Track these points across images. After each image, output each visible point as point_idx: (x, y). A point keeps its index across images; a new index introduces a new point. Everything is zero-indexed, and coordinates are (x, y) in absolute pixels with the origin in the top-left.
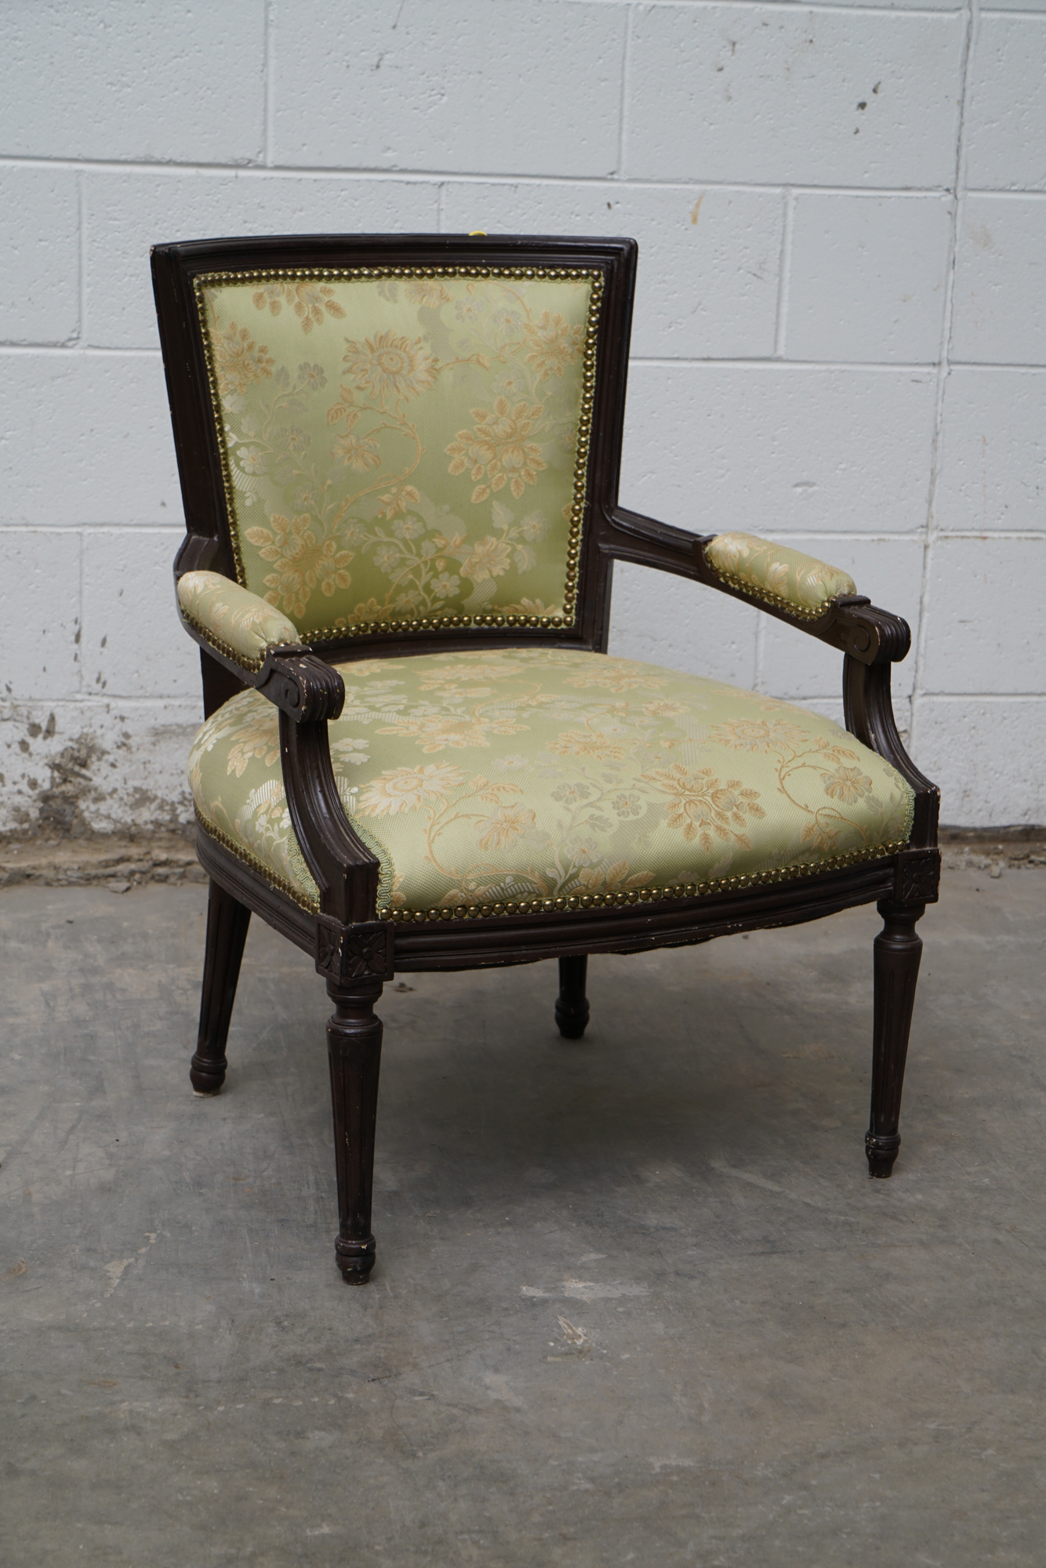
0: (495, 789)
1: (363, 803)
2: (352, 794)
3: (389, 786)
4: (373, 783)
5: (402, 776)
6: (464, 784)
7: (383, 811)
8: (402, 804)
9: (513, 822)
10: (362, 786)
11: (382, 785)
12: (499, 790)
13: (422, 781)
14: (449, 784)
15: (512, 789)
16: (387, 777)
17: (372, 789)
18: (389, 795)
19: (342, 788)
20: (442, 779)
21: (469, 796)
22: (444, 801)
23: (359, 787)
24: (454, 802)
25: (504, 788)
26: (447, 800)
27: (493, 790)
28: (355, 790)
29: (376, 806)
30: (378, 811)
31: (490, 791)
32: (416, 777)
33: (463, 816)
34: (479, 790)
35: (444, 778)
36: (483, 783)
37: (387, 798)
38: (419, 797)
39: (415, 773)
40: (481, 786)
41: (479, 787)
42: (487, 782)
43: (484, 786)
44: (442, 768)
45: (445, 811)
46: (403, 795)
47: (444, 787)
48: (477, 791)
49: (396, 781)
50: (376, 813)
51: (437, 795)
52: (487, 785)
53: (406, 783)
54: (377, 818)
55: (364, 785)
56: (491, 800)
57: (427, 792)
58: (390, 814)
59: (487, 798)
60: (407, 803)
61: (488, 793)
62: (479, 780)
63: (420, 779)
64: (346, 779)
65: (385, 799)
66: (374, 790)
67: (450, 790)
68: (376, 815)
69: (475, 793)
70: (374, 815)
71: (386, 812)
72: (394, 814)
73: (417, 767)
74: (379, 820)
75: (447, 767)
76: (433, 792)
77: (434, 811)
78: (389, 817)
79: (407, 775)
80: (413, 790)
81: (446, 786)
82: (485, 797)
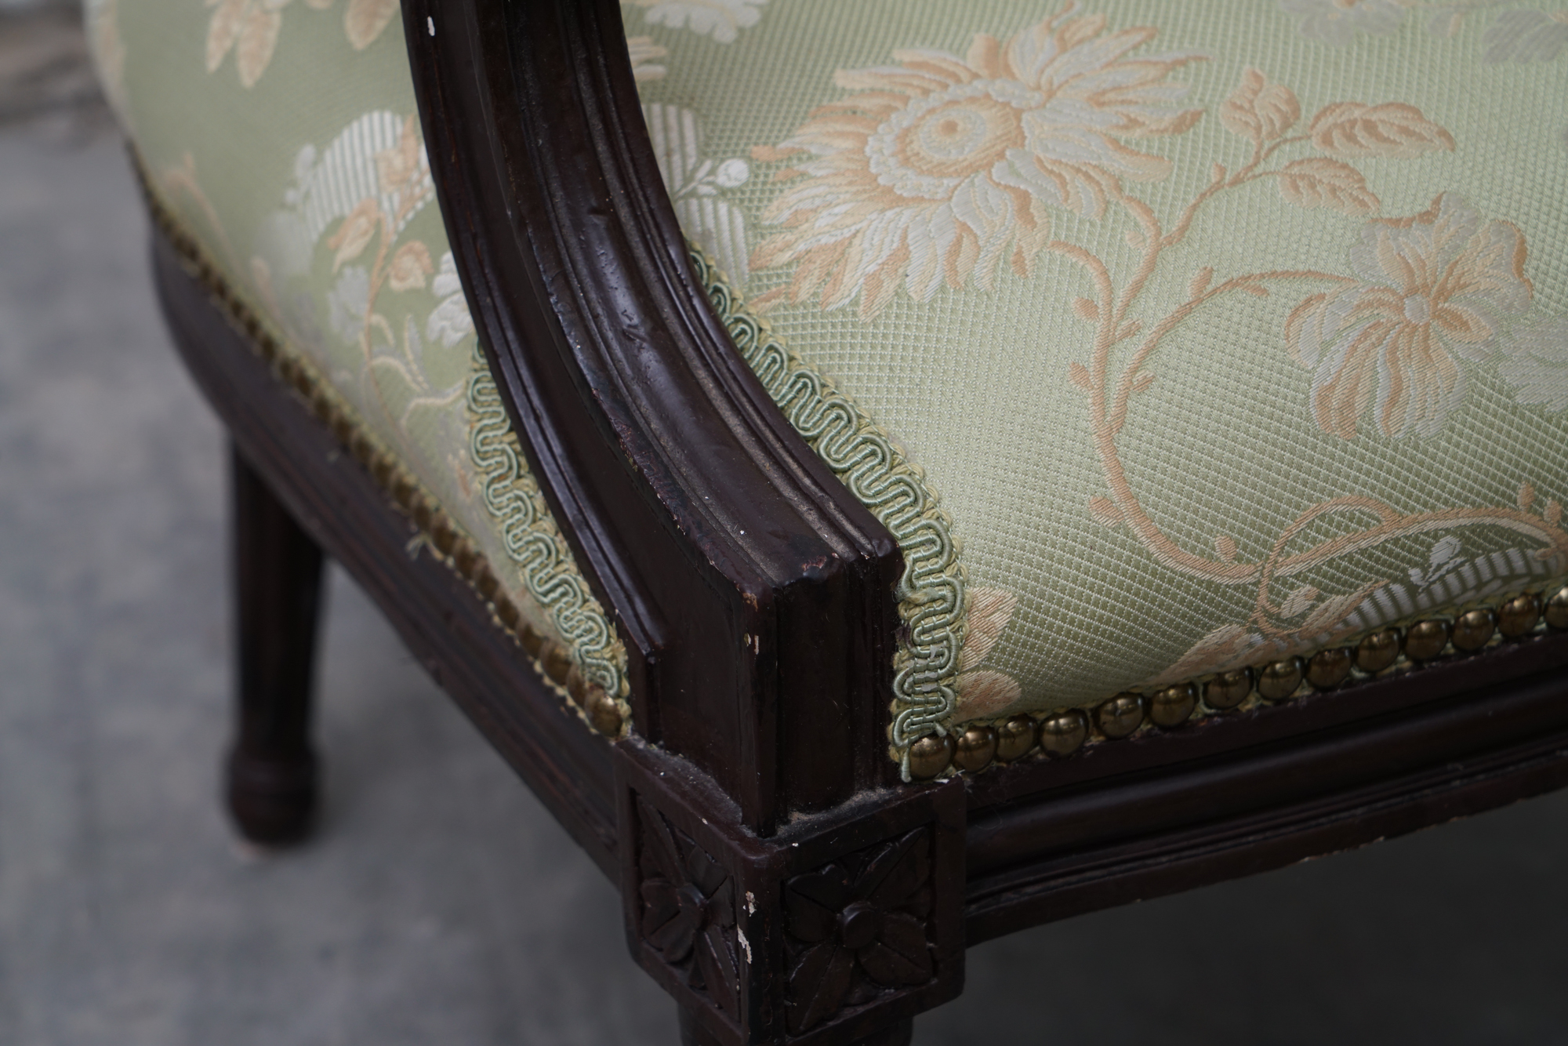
0: (1336, 135)
1: (779, 240)
2: (723, 192)
3: (880, 145)
4: (809, 135)
5: (926, 92)
6: (1196, 116)
7: (874, 282)
8: (959, 242)
9: (1444, 294)
10: (761, 152)
11: (848, 144)
12: (1351, 138)
13: (1018, 114)
14: (1133, 123)
15: (1405, 131)
16: (865, 103)
17: (810, 168)
18: (890, 198)
19: (676, 158)
20: (1098, 100)
21: (1237, 181)
22: (1135, 212)
23: (749, 159)
24: (1180, 215)
25: (1370, 127)
26: (1148, 211)
27: (1327, 140)
28: (734, 172)
29: (840, 253)
30: (852, 282)
31: (1315, 148)
32: (988, 96)
33: (1231, 284)
34: (1267, 145)
35: (1104, 93)
36: (1279, 110)
37: (883, 211)
38: (1024, 200)
39: (976, 76)
40: (1272, 121)
41: (1265, 130)
42: (1294, 103)
43: (1286, 125)
44: (1081, 41)
45: (1151, 266)
46: (950, 198)
47: (1115, 142)
48: (1263, 154)
49: (905, 124)
50: (846, 293)
51: (1098, 183)
52: (1298, 118)
53: (950, 128)
54: (854, 314)
55: (774, 145)
56: (1334, 190)
57: (1051, 172)
58: (909, 298)
59: (1312, 186)
60: (975, 236)
61: (1310, 160)
62: (1255, 93)
63: (1007, 104)
64: (688, 119)
65: (874, 216)
66: (820, 173)
67: (1148, 155)
68: (847, 301)
69: (1256, 164)
70: (839, 301)
71: (889, 287)
72: (926, 301)
73: (979, 44)
74: (864, 325)
75: (1097, 34)
76: (1078, 170)
77: (1105, 272)
78: (909, 307)
79: (945, 86)
80: (990, 165)
81: (1123, 136)
82: (1302, 177)
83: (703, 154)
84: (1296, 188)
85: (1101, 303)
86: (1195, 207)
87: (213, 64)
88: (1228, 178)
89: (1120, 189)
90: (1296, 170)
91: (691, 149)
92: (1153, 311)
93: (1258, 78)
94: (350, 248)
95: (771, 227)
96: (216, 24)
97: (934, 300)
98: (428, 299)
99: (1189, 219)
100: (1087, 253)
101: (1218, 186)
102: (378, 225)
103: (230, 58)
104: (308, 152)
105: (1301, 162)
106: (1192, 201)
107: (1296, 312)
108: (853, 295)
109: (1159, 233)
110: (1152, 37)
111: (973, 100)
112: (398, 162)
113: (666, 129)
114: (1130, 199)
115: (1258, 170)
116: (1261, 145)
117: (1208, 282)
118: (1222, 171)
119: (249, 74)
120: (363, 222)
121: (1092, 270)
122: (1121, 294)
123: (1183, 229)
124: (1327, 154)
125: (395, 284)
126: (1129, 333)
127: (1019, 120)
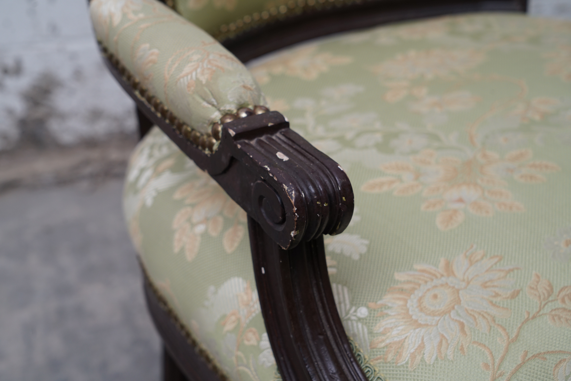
0: (566, 299)
1: (381, 338)
2: (359, 319)
3: (412, 303)
4: (388, 299)
5: (426, 282)
6: (518, 292)
7: (413, 356)
8: (441, 342)
10: (372, 305)
11: (401, 303)
13: (458, 291)
14: (497, 295)
16: (407, 286)
17: (389, 312)
18: (417, 325)
19: (343, 305)
20: (484, 286)
21: (534, 317)
22: (500, 330)
23: (368, 307)
24: (515, 331)
26: (505, 330)
27: (563, 301)
28: (363, 312)
29: (401, 344)
30: (406, 356)
31: (559, 304)
32: (447, 284)
33: (534, 356)
34: (543, 303)
35: (486, 282)
36: (546, 289)
37: (415, 329)
38: (462, 325)
39: (442, 276)
40: (544, 294)
41: (542, 297)
42: (550, 286)
43: (549, 295)
44: (477, 261)
45: (507, 350)
46: (437, 325)
47: (491, 302)
48: (542, 306)
49: (420, 295)
50: (404, 359)
51: (487, 319)
52: (553, 292)
53: (435, 297)
54: (407, 367)
55: (376, 302)
56: (567, 320)
57: (471, 314)
58: (426, 362)
59: (559, 318)
60: (447, 340)
61: (558, 309)
62: (538, 282)
63: (453, 287)
64: (346, 290)
65: (412, 331)
66: (393, 314)
67: (503, 307)
68: (404, 362)
69: (540, 310)
70: (401, 362)
71: (419, 358)
72: (432, 363)
73: (442, 263)
74: (411, 372)
75: (482, 258)
76: (480, 314)
77: (491, 353)
78: (426, 366)
79: (432, 280)
80: (450, 311)
81: (494, 300)
82: (556, 315)
83: (352, 304)
84: (554, 319)
85: (490, 365)
86: (520, 328)
87: (176, 250)
88: (531, 316)
89: (494, 321)
90: (553, 313)
91: (347, 302)
92: (509, 367)
93: (538, 277)
94: (229, 327)
95: (377, 333)
96: (177, 236)
97: (434, 363)
98: (258, 350)
99: (519, 333)
100: (485, 346)
101: (527, 320)
102: (239, 319)
103: (182, 250)
104: (212, 288)
105: (555, 310)
106: (519, 325)
107: (556, 366)
108: (406, 360)
109: (509, 338)
110: (500, 260)
111: (442, 285)
112: (245, 298)
113: (338, 294)
114: (498, 325)
115: (541, 313)
116: (541, 303)
117: (526, 356)
118: (529, 313)
119: (190, 256)
120: (233, 318)
121: (487, 352)
122: (497, 361)
123: (517, 336)
124: (564, 306)
125: (246, 342)
126: (501, 375)
127: (458, 293)
